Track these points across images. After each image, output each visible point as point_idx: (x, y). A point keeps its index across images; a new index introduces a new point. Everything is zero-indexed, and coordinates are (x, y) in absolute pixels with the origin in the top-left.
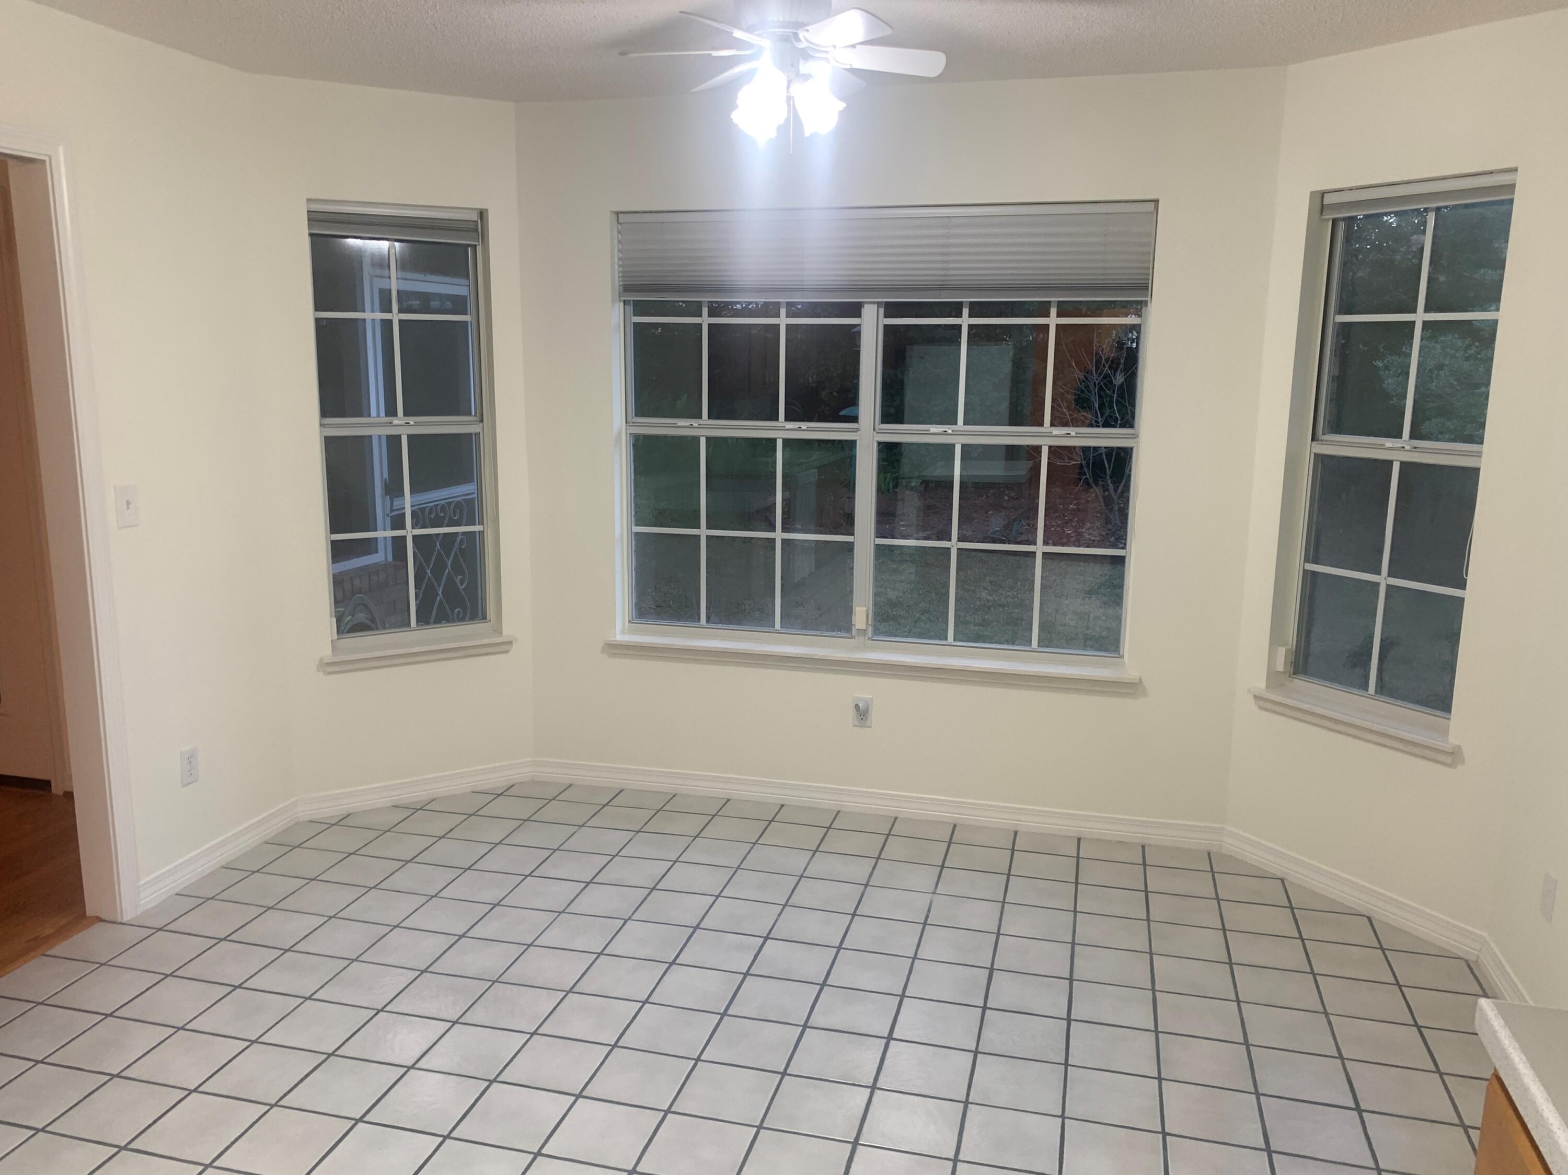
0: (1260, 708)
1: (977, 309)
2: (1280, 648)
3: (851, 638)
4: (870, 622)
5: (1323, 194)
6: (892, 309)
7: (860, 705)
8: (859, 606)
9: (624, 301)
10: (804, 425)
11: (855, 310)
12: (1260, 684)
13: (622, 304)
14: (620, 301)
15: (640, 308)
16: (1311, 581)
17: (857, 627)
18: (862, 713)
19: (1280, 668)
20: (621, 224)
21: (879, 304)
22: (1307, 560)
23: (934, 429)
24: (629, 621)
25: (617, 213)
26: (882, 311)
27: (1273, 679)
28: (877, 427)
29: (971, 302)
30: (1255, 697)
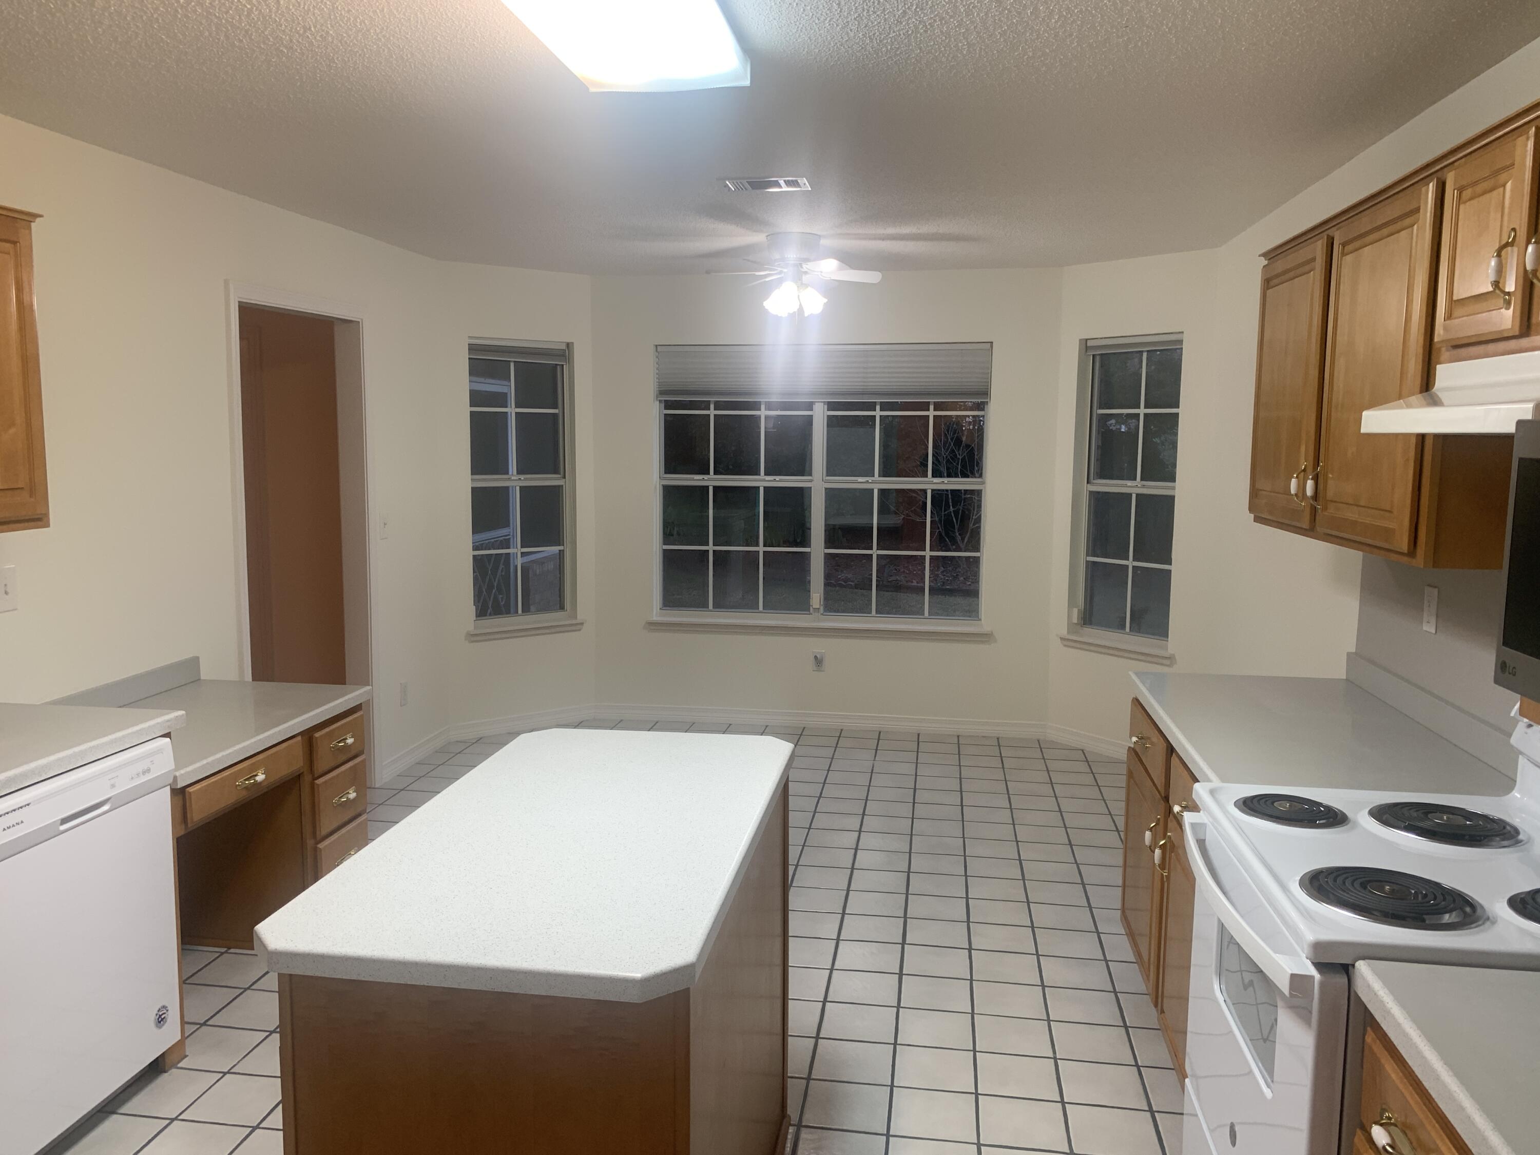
0: (1065, 646)
1: (884, 406)
2: (1074, 609)
3: (809, 614)
4: (822, 603)
5: (1087, 340)
6: (832, 406)
7: (818, 656)
8: (815, 593)
9: (660, 400)
10: (778, 478)
11: (810, 406)
12: (1064, 632)
13: (658, 402)
14: (657, 400)
15: (668, 405)
16: (1092, 568)
17: (814, 607)
18: (819, 661)
19: (1075, 620)
20: (658, 352)
21: (824, 402)
22: (1087, 555)
23: (860, 479)
24: (660, 609)
25: (656, 346)
26: (826, 406)
27: (1071, 628)
28: (824, 479)
29: (881, 402)
30: (1061, 639)
